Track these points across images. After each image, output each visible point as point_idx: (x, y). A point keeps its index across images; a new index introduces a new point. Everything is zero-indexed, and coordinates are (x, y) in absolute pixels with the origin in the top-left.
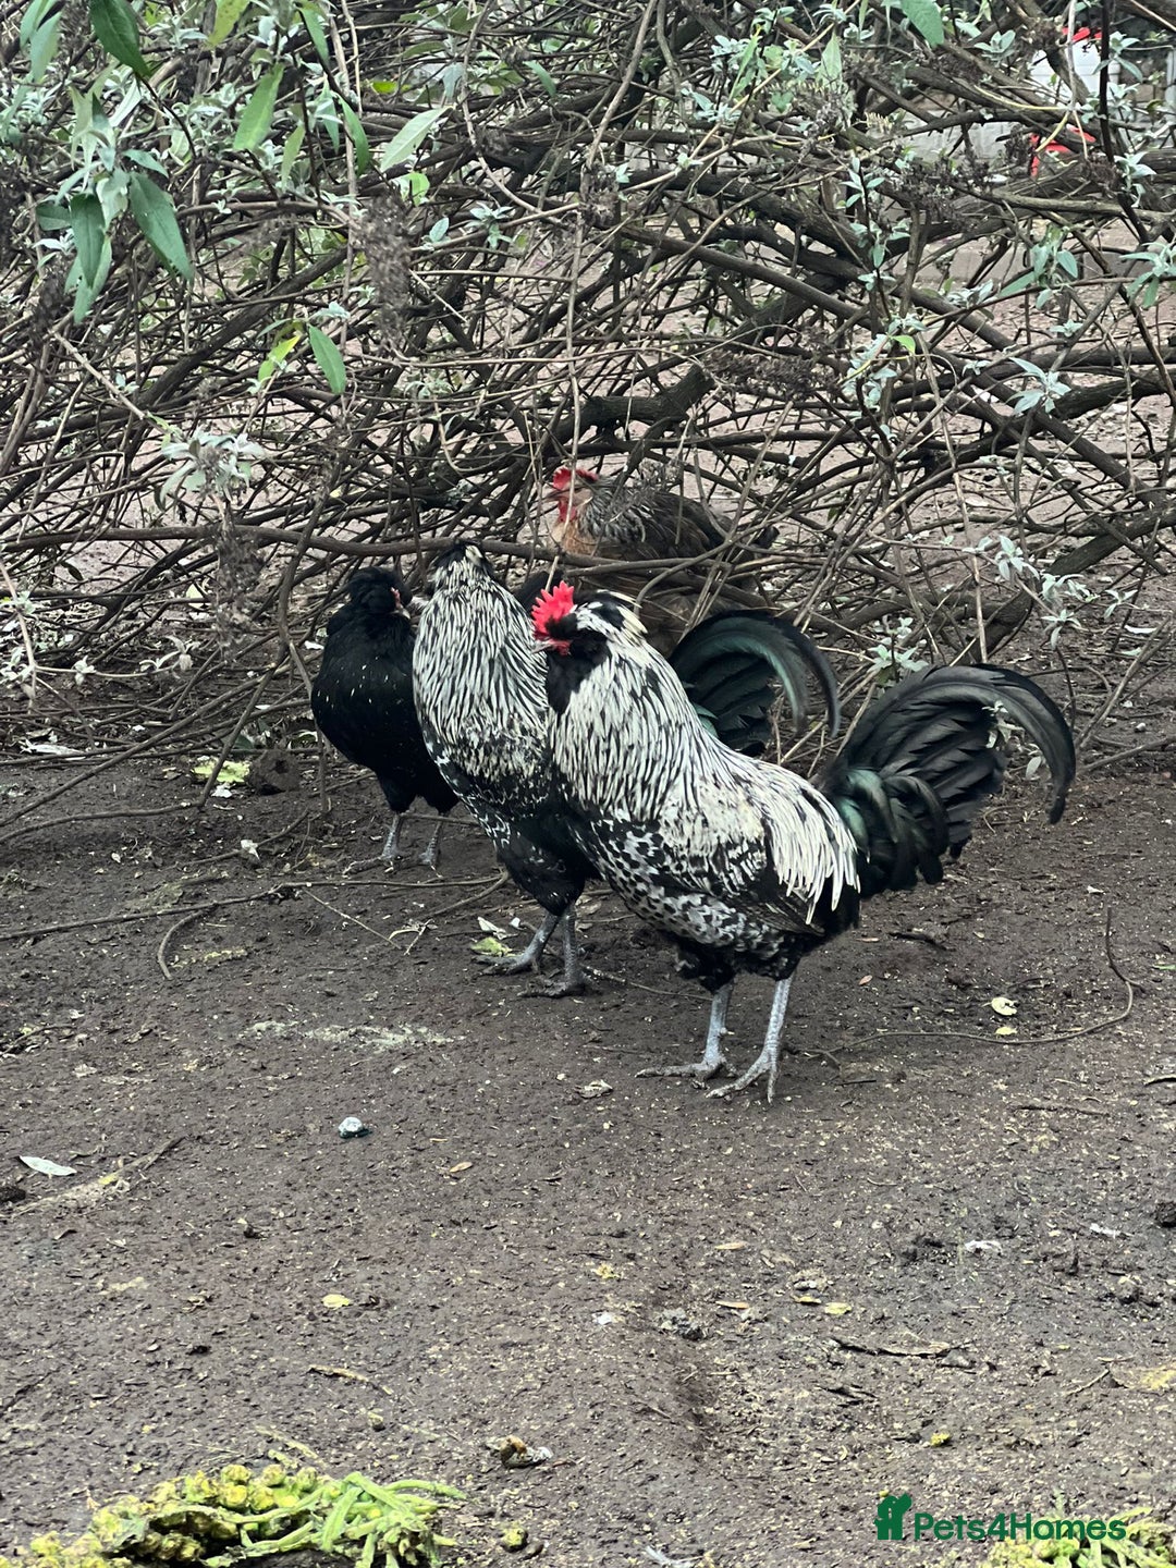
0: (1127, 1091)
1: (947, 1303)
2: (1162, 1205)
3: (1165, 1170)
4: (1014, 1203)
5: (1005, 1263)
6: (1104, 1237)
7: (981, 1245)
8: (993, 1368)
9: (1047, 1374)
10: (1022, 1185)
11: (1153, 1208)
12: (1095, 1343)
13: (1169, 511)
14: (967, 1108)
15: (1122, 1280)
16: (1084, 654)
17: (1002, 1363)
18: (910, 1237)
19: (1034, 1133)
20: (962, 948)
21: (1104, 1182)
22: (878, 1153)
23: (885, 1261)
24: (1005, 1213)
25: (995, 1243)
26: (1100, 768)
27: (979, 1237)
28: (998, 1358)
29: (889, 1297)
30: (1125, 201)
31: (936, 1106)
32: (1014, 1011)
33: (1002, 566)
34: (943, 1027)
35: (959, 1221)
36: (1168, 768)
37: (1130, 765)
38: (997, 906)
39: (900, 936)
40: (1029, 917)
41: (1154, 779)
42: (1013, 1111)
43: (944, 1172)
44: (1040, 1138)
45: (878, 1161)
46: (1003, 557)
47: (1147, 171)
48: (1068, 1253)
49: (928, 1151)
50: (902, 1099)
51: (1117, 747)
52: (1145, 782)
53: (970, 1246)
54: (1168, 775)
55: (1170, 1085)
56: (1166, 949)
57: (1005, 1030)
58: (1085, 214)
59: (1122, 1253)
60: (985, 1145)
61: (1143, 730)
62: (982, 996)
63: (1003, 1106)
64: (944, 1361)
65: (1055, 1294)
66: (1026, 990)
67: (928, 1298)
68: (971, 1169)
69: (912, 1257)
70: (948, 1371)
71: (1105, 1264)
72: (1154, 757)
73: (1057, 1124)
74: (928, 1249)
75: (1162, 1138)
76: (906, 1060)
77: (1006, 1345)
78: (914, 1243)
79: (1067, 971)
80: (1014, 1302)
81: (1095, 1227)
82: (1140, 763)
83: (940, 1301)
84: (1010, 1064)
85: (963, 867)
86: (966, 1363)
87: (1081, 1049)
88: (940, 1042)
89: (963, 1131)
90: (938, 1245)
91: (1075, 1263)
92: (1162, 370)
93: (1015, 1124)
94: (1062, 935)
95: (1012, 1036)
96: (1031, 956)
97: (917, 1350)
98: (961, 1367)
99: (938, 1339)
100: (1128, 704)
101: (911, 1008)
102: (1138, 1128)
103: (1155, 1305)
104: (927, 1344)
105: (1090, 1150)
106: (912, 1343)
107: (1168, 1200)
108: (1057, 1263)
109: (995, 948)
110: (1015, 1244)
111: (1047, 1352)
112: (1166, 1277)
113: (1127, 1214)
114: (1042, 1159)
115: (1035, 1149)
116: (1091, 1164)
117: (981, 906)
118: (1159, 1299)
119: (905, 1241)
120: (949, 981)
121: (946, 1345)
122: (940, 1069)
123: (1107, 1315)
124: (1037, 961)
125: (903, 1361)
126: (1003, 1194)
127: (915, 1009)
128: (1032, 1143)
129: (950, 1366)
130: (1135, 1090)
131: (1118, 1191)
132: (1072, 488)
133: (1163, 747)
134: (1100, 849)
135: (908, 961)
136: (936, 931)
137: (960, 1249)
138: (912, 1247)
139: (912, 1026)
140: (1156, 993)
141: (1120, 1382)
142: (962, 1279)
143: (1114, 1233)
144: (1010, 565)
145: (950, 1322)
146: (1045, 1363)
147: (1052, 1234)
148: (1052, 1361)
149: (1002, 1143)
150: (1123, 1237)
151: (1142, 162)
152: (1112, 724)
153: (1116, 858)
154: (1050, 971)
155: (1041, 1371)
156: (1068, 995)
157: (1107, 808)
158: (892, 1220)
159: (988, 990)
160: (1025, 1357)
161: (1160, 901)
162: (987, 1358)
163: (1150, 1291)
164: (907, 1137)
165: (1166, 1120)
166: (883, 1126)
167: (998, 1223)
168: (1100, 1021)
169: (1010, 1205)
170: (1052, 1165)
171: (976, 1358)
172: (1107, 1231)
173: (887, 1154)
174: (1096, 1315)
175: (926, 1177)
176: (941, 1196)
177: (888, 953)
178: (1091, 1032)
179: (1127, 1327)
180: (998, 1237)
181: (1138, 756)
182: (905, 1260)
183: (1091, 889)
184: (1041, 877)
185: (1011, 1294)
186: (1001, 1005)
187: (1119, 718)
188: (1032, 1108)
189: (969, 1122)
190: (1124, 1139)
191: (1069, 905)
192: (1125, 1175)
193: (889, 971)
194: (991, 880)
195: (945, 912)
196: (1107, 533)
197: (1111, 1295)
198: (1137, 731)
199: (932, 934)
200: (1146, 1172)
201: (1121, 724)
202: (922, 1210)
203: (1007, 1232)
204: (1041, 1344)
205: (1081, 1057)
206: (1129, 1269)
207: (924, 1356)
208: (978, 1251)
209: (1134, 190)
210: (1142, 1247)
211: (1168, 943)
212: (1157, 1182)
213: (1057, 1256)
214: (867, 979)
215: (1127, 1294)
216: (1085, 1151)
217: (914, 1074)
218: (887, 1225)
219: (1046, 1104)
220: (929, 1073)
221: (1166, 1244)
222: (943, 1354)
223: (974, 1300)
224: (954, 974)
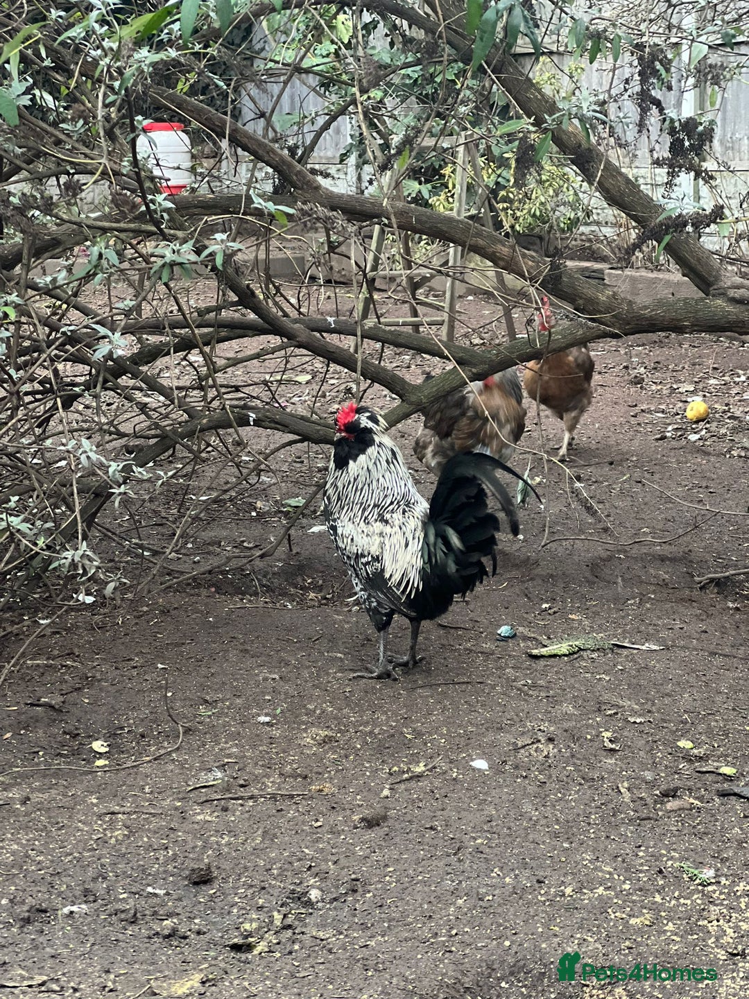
0: (175, 796)
1: (48, 949)
2: (193, 870)
3: (196, 847)
4: (97, 878)
5: (90, 919)
6: (156, 895)
7: (75, 908)
8: (75, 990)
9: (111, 991)
10: (103, 865)
11: (187, 873)
12: (144, 967)
13: (205, 421)
14: (70, 817)
15: (165, 922)
16: (163, 514)
17: (82, 986)
18: (26, 908)
19: (112, 830)
20: (73, 709)
21: (157, 859)
22: (8, 852)
23: (8, 926)
24: (90, 886)
25: (84, 906)
26: (170, 587)
27: (73, 904)
28: (80, 983)
29: (10, 949)
30: (157, 224)
31: (50, 817)
32: (107, 749)
33: (83, 458)
34: (59, 764)
35: (60, 894)
36: (213, 585)
37: (189, 584)
38: (99, 681)
39: (32, 705)
40: (119, 686)
41: (204, 592)
42: (100, 817)
43: (52, 861)
44: (117, 833)
45: (7, 858)
46: (85, 452)
47: (170, 205)
48: (130, 909)
49: (42, 849)
50: (27, 814)
51: (182, 573)
52: (198, 595)
53: (66, 910)
54: (213, 589)
55: (203, 790)
56: (206, 701)
57: (100, 763)
59: (166, 905)
60: (80, 841)
61: (199, 562)
62: (86, 741)
63: (94, 813)
64: (43, 989)
65: (121, 936)
66: (115, 734)
67: (36, 948)
68: (69, 858)
69: (28, 921)
70: (46, 995)
71: (155, 913)
72: (204, 579)
73: (129, 823)
74: (38, 915)
75: (196, 826)
76: (31, 788)
77: (85, 974)
78: (28, 911)
79: (143, 720)
80: (93, 944)
81: (150, 889)
82: (196, 583)
83: (44, 948)
84: (100, 785)
85: (78, 656)
86: (58, 989)
87: (149, 771)
88: (56, 774)
89: (66, 833)
90: (45, 911)
91: (135, 914)
92: (193, 332)
93: (101, 825)
94: (140, 697)
95: (105, 766)
96: (120, 712)
97: (26, 983)
98: (55, 992)
99: (40, 974)
100: (190, 546)
101: (38, 752)
102: (180, 821)
103: (185, 938)
104: (32, 978)
105: (149, 838)
106: (23, 978)
107: (196, 866)
108: (123, 916)
109: (97, 708)
110: (96, 905)
111: (112, 976)
112: (195, 918)
113: (171, 879)
114: (118, 847)
115: (113, 841)
116: (149, 847)
117: (87, 681)
118: (189, 933)
119: (22, 911)
120: (65, 733)
121: (45, 978)
122: (53, 791)
123: (153, 948)
124: (123, 715)
125: (16, 991)
126: (91, 873)
127: (41, 753)
128: (111, 837)
129: (47, 992)
130: (180, 796)
131: (166, 863)
132: (143, 408)
133: (210, 572)
134: (167, 639)
135: (37, 721)
136: (56, 700)
137: (60, 912)
138: (27, 914)
139: (38, 764)
140: (199, 731)
141: (157, 991)
142: (60, 932)
143: (162, 892)
144: (88, 457)
145: (50, 963)
146: (110, 984)
147: (121, 897)
148: (114, 982)
149: (91, 839)
150: (168, 894)
151: (165, 199)
152: (179, 559)
153: (177, 645)
154: (131, 721)
155: (107, 989)
156: (143, 736)
157: (173, 612)
158: (15, 897)
159: (91, 736)
160: (97, 981)
161: (203, 671)
162: (72, 984)
163: (183, 929)
164: (28, 840)
165: (199, 814)
166: (12, 834)
167: (86, 892)
168: (162, 752)
169: (94, 880)
170: (124, 850)
171: (64, 984)
172: (157, 891)
173: (13, 853)
174: (147, 948)
175: (39, 866)
176: (49, 878)
177: (23, 717)
178: (155, 759)
179: (168, 955)
180: (86, 902)
181: (194, 579)
182: (22, 923)
183: (160, 666)
184: (128, 660)
185: (92, 940)
186: (99, 746)
187: (184, 554)
188: (113, 813)
189: (70, 827)
190: (172, 829)
191: (146, 677)
192: (171, 853)
193: (24, 728)
194: (95, 664)
195: (64, 687)
196: (167, 436)
197: (157, 933)
198: (194, 562)
199: (53, 702)
200: (184, 849)
201: (185, 558)
202: (35, 889)
203: (91, 898)
204: (108, 972)
205: (147, 777)
206: (170, 915)
207: (30, 986)
208: (72, 912)
209: (162, 216)
210: (180, 899)
211: (208, 698)
212: (191, 856)
213: (123, 911)
214: (8, 735)
215: (166, 932)
216: (145, 839)
217: (36, 797)
218: (11, 901)
219: (122, 809)
220: (46, 796)
221: (195, 896)
222: (43, 984)
223: (66, 946)
224: (70, 728)
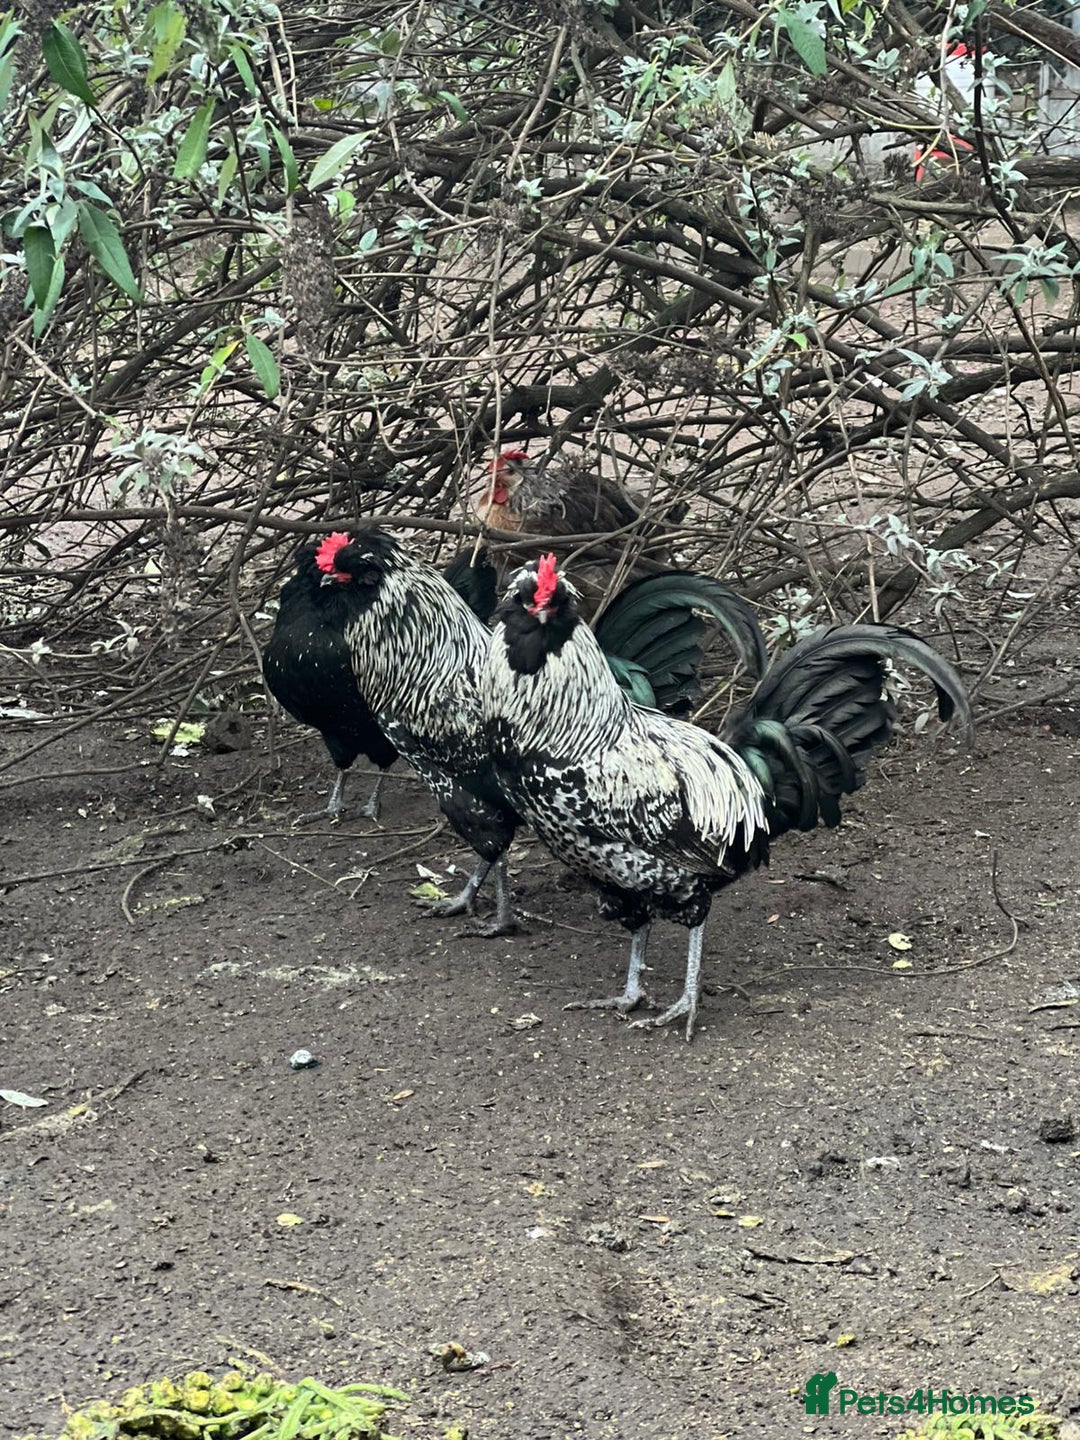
0: (1013, 1018)
1: (850, 1214)
2: (1047, 1122)
3: (1048, 1090)
4: (911, 1122)
5: (903, 1178)
6: (994, 1152)
7: (882, 1161)
8: (893, 1274)
9: (943, 1279)
10: (918, 1106)
11: (1038, 1125)
12: (986, 1250)
13: (1045, 487)
14: (867, 1035)
15: (1011, 1191)
16: (970, 617)
17: (901, 1269)
18: (816, 1155)
19: (929, 1057)
20: (861, 888)
21: (993, 1102)
22: (786, 1077)
23: (793, 1177)
24: (903, 1132)
25: (894, 1159)
26: (985, 722)
27: (879, 1154)
28: (898, 1264)
29: (798, 1209)
30: (1001, 205)
31: (840, 1034)
32: (910, 946)
33: (891, 541)
34: (844, 962)
35: (860, 1140)
36: (1047, 722)
37: (1013, 719)
38: (894, 850)
39: (804, 878)
40: (922, 859)
41: (1035, 731)
42: (909, 1038)
43: (847, 1094)
44: (934, 1062)
45: (787, 1085)
46: (893, 533)
47: (1019, 176)
48: (960, 1168)
49: (832, 1075)
50: (807, 1028)
51: (1001, 703)
52: (1027, 735)
53: (871, 1162)
54: (1047, 728)
55: (1053, 1012)
56: (1047, 887)
57: (902, 964)
58: (964, 215)
59: (1010, 1167)
60: (884, 1069)
61: (1025, 687)
62: (880, 932)
63: (900, 1033)
64: (848, 1268)
65: (949, 1206)
66: (919, 926)
67: (833, 1211)
68: (871, 1091)
69: (819, 1173)
70: (853, 1277)
71: (995, 1177)
72: (1035, 712)
73: (950, 1050)
74: (833, 1167)
75: (1046, 1062)
76: (811, 992)
77: (904, 1253)
78: (820, 1160)
79: (957, 908)
80: (912, 1213)
81: (985, 1144)
82: (1023, 717)
83: (844, 1213)
84: (906, 994)
85: (861, 814)
86: (869, 1270)
87: (971, 980)
88: (843, 974)
89: (864, 1057)
90: (842, 1161)
91: (968, 1177)
92: (1037, 357)
93: (912, 1050)
94: (952, 876)
95: (908, 968)
96: (925, 895)
97: (823, 1259)
98: (864, 1274)
99: (842, 1248)
100: (1011, 663)
101: (815, 944)
102: (1022, 1052)
103: (1040, 1214)
104: (832, 1253)
105: (980, 1072)
106: (819, 1252)
107: (1051, 1118)
108: (951, 1177)
109: (892, 888)
110: (912, 1159)
111: (943, 1259)
112: (1051, 1188)
113: (1014, 1131)
114: (937, 1081)
115: (929, 1072)
116: (981, 1086)
117: (876, 850)
118: (1045, 1209)
119: (812, 1158)
120: (850, 919)
121: (850, 1254)
122: (842, 999)
123: (997, 1224)
124: (930, 900)
125: (811, 1269)
126: (901, 1113)
127: (819, 945)
128: (926, 1067)
129: (854, 1273)
130: (1020, 1017)
131: (1006, 1110)
132: (957, 466)
133: (1043, 702)
134: (987, 796)
135: (812, 901)
136: (837, 873)
137: (862, 1165)
138: (818, 1164)
139: (816, 960)
140: (1039, 928)
141: (1010, 1286)
142: (864, 1194)
143: (1003, 1149)
144: (897, 541)
145: (854, 1233)
146: (941, 1269)
147: (946, 1150)
148: (947, 1267)
149: (899, 1067)
150: (1011, 1152)
151: (1014, 168)
152: (996, 682)
153: (1000, 805)
154: (942, 909)
155: (937, 1276)
156: (958, 931)
157: (992, 758)
158: (800, 1139)
159: (885, 927)
160: (923, 1264)
161: (1041, 843)
162: (888, 1265)
163: (1036, 1203)
164: (812, 1063)
165: (1049, 1045)
166: (791, 1052)
167: (897, 1141)
168: (988, 954)
169: (907, 1124)
170: (945, 1087)
171: (878, 1265)
172: (996, 1147)
173: (794, 1079)
174: (988, 1224)
175: (830, 1100)
176: (844, 1117)
177: (793, 894)
178: (980, 964)
179: (1016, 1235)
180: (896, 1153)
181: (1020, 711)
182: (812, 1176)
183: (978, 833)
184: (932, 823)
185: (909, 1206)
186: (898, 940)
187: (1003, 675)
188: (927, 1035)
189: (869, 1048)
190: (1011, 1062)
191: (959, 848)
192: (1012, 1096)
193: (795, 910)
194: (887, 826)
195: (845, 856)
196: (990, 507)
197: (1001, 1206)
198: (1019, 688)
199: (834, 876)
200: (1031, 1092)
201: (1006, 682)
202: (826, 1130)
203: (905, 1149)
204: (936, 1252)
205: (971, 987)
206: (1016, 1182)
207: (830, 1264)
208: (879, 1166)
209: (1007, 194)
210: (1029, 1161)
211: (1049, 882)
212: (1042, 1101)
213: (951, 1171)
214: (774, 918)
215: (1015, 1205)
216: (975, 1074)
217: (819, 1005)
218: (795, 1144)
219: (939, 1031)
220: (832, 1004)
221: (1050, 1158)
222: (848, 1262)
223: (875, 1212)
224: (854, 912)
